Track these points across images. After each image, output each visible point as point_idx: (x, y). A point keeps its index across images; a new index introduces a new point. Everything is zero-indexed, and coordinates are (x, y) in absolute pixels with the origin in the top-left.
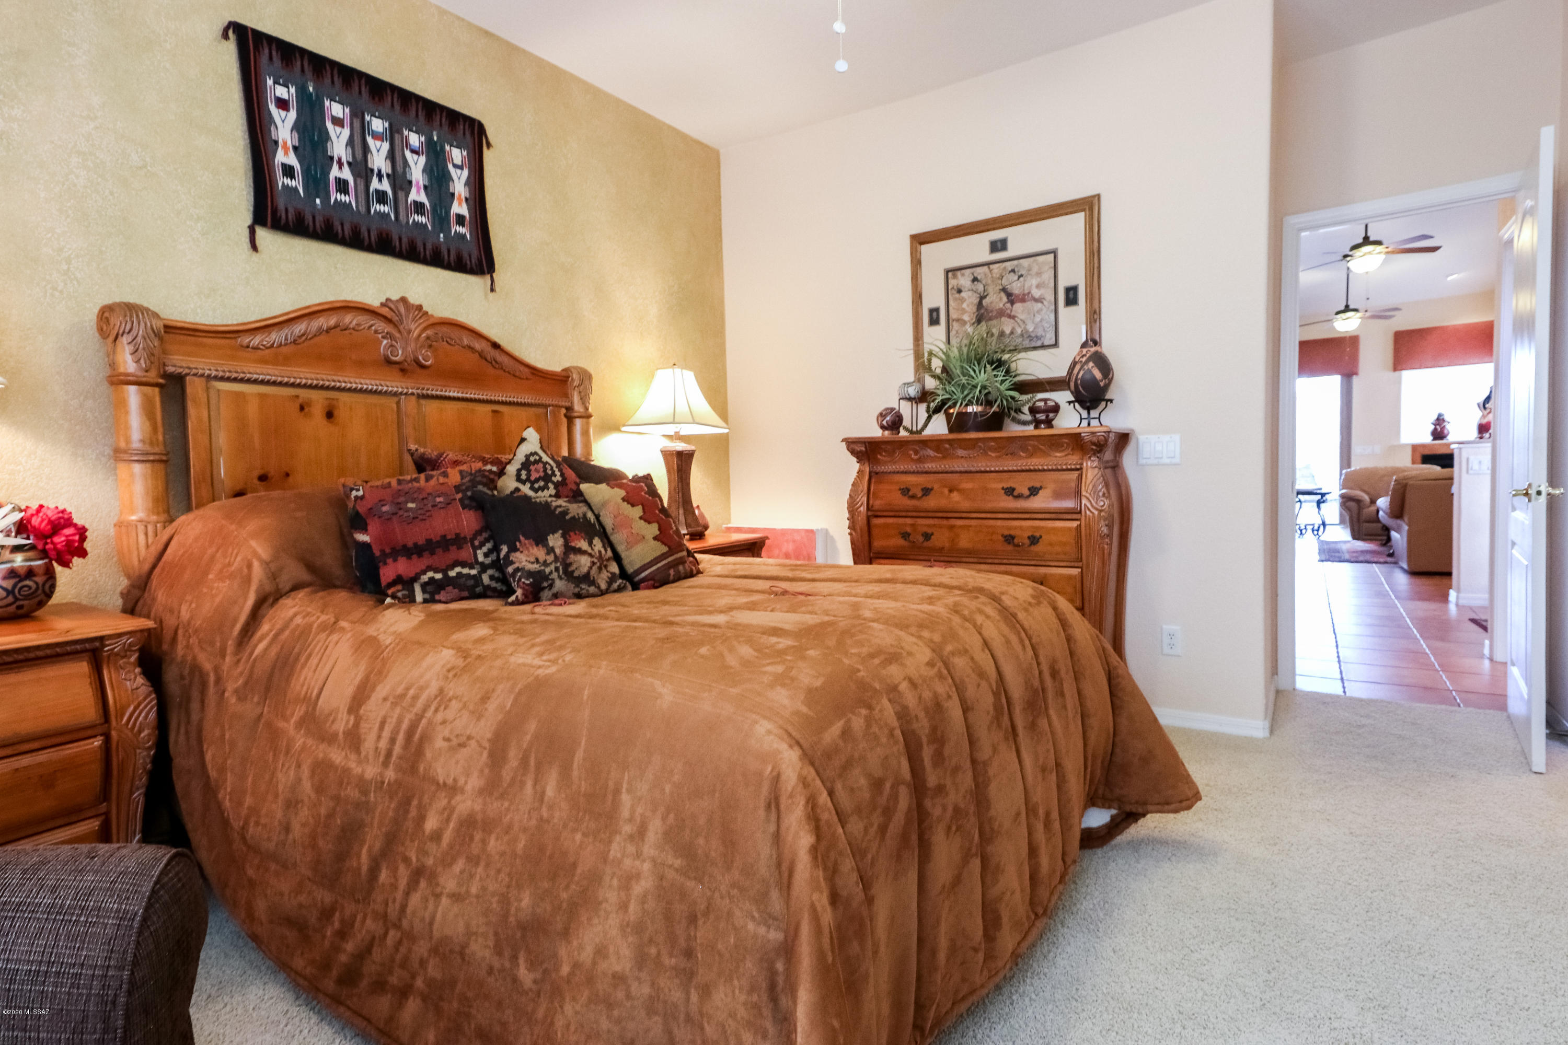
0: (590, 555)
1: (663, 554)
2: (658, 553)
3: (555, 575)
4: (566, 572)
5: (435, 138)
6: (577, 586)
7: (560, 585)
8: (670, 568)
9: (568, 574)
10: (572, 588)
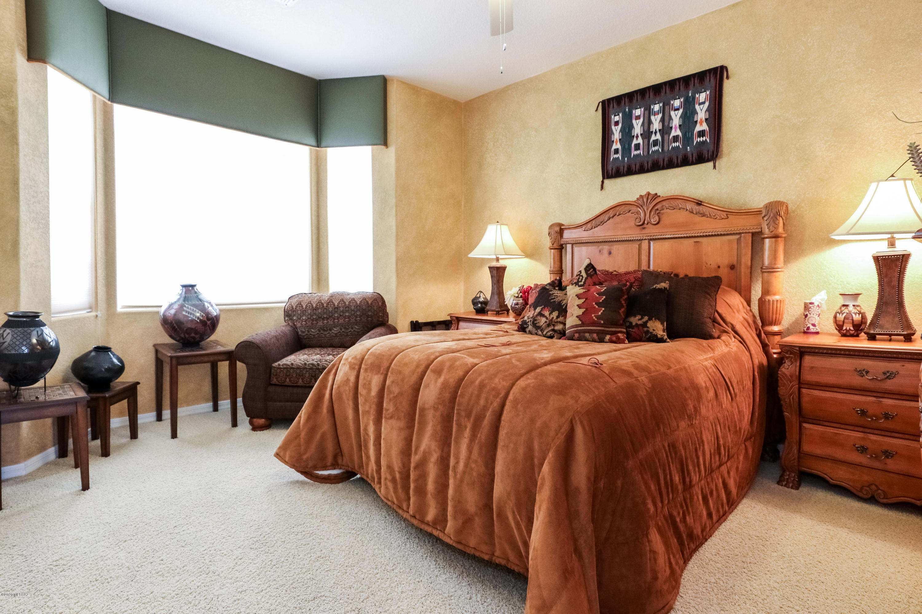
0: (547, 318)
1: (577, 325)
2: (574, 324)
3: (529, 323)
4: (533, 323)
5: (690, 95)
6: (537, 330)
7: (530, 328)
8: (577, 333)
9: (534, 325)
10: (534, 331)
